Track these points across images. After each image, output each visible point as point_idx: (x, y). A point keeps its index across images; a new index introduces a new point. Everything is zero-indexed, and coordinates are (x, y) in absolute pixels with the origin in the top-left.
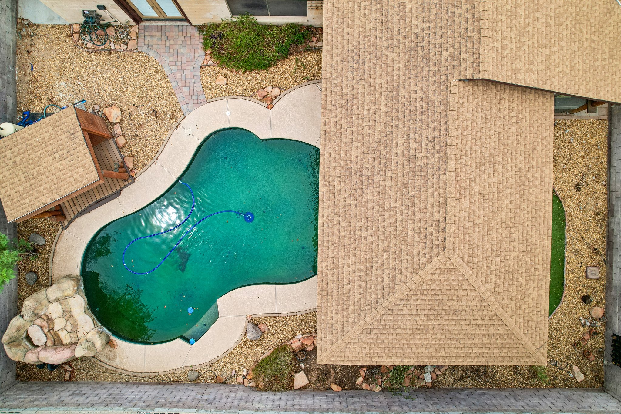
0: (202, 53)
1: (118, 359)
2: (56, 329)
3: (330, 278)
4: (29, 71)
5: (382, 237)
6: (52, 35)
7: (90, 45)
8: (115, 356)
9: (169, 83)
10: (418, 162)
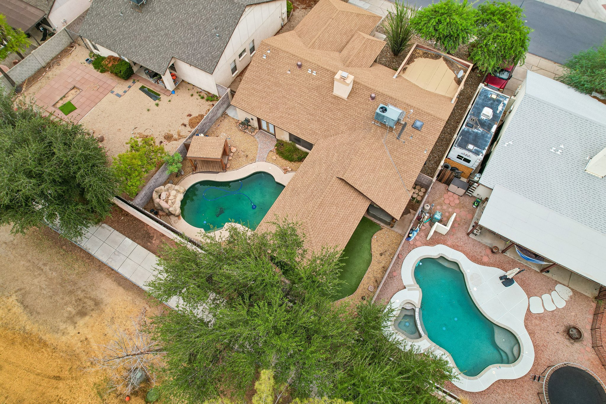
0: (274, 147)
1: (177, 224)
2: (169, 198)
3: (269, 216)
4: (217, 126)
5: (292, 210)
6: (231, 120)
7: (240, 128)
8: (177, 222)
9: (257, 150)
10: (314, 194)
